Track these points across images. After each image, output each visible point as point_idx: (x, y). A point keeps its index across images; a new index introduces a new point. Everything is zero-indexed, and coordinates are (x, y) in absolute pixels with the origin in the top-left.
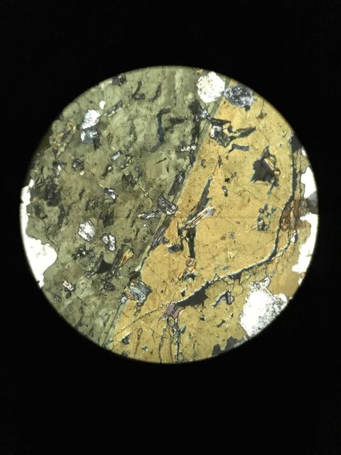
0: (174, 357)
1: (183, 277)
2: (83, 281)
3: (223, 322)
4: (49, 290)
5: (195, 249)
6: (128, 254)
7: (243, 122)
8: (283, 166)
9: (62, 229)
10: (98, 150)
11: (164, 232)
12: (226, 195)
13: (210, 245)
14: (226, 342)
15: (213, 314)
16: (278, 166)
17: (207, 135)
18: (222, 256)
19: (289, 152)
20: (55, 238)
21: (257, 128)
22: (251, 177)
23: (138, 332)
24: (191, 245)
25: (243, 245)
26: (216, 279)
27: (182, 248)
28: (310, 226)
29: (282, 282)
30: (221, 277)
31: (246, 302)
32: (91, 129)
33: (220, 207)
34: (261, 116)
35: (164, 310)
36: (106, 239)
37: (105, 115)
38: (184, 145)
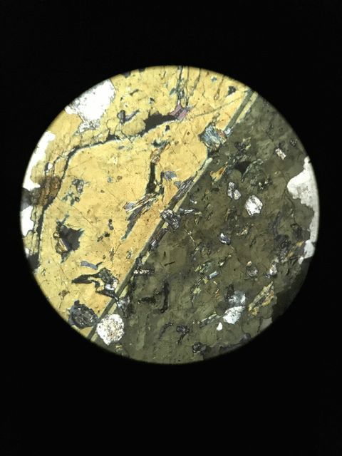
1: (165, 146)
2: (268, 155)
3: (132, 94)
4: (300, 153)
5: (149, 172)
6: (216, 176)
7: (83, 291)
8: (49, 241)
9: (277, 211)
10: (230, 283)
11: (178, 194)
12: (110, 221)
13: (133, 173)
14: (132, 75)
15: (141, 102)
16: (55, 242)
17: (121, 283)
18: (123, 160)
19: (42, 254)
20: (286, 203)
21: (71, 282)
22: (83, 235)
23: (219, 97)
24: (152, 176)
25: (100, 168)
26: (132, 138)
27: (162, 175)
28: (31, 177)
29: (67, 125)
30: (127, 140)
31: (105, 111)
32: (234, 305)
33: (118, 210)
34: (65, 293)
35: (189, 114)
36: (237, 195)
37: (218, 317)
38: (145, 276)
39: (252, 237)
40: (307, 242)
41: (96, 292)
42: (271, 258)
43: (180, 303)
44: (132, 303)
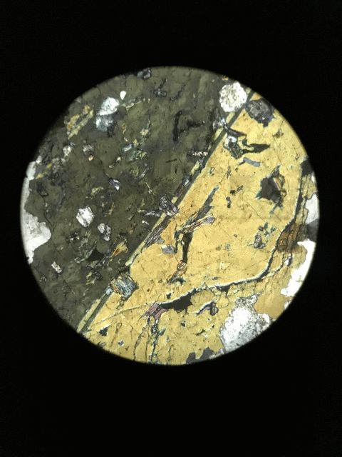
0: (148, 357)
1: (171, 279)
2: (72, 265)
3: (203, 331)
4: (37, 268)
5: (189, 254)
6: (122, 247)
7: (259, 137)
8: (290, 188)
9: (61, 210)
10: (110, 139)
11: (161, 231)
12: (229, 206)
13: (204, 253)
14: (202, 351)
15: (195, 322)
16: (285, 187)
17: (221, 144)
18: (214, 266)
19: (298, 176)
20: (53, 218)
21: (271, 146)
22: (257, 193)
23: (117, 326)
24: (185, 250)
25: (237, 260)
26: (204, 288)
27: (176, 251)
28: (306, 253)
29: (268, 302)
30: (209, 286)
31: (230, 316)
32: (108, 117)
33: (221, 217)
34: (278, 135)
35: (147, 309)
36: (102, 228)
37: (124, 105)
38: (196, 150)
39: (87, 185)
40: (32, 178)
41: (246, 135)
42: (69, 163)
43: (163, 121)
44: (210, 123)
